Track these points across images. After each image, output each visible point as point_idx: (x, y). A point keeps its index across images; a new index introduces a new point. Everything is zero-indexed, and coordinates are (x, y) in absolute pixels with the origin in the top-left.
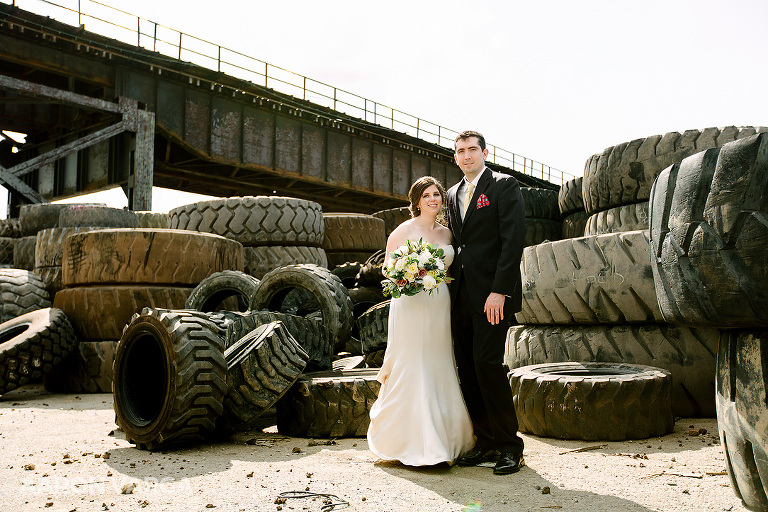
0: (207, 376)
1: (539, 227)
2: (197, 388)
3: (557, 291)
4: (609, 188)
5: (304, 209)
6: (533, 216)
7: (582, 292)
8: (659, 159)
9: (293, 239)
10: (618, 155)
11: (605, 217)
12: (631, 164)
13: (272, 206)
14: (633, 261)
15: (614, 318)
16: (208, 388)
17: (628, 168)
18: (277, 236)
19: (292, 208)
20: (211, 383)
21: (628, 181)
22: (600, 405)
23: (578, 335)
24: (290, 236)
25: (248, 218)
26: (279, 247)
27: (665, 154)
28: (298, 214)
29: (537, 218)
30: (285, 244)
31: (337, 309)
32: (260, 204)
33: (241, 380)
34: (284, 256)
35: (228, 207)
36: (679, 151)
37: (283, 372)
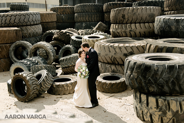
0: (35, 88)
1: (98, 15)
2: (34, 91)
3: (105, 56)
4: (117, 19)
5: (35, 15)
6: (96, 12)
7: (110, 57)
8: (129, 14)
9: (33, 24)
10: (119, 11)
11: (115, 26)
12: (122, 14)
13: (27, 15)
14: (121, 52)
15: (117, 63)
16: (36, 90)
17: (121, 15)
18: (28, 23)
19: (32, 15)
20: (36, 89)
21: (121, 18)
22: (113, 87)
23: (109, 66)
24: (32, 23)
25: (20, 19)
26: (29, 26)
27: (130, 13)
28: (34, 17)
29: (98, 12)
30: (31, 25)
31: (53, 54)
32: (23, 15)
33: (41, 86)
34: (31, 29)
35: (14, 16)
36: (133, 13)
37: (50, 83)
